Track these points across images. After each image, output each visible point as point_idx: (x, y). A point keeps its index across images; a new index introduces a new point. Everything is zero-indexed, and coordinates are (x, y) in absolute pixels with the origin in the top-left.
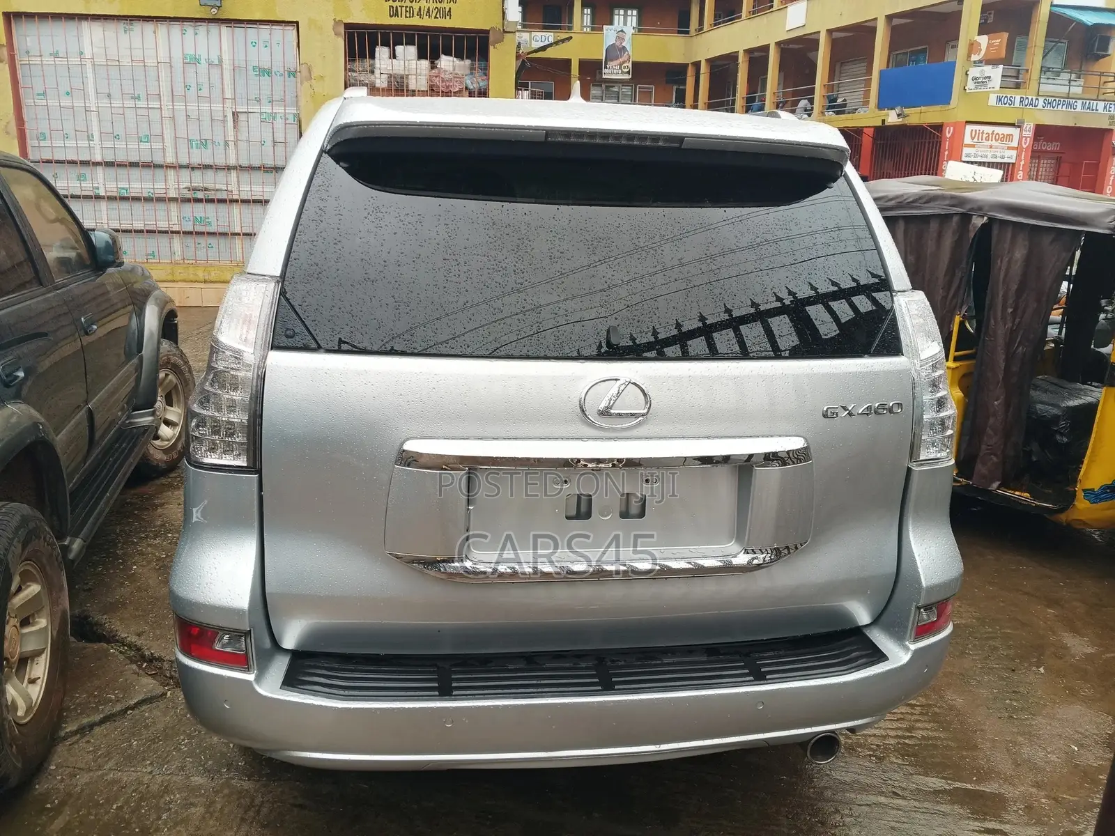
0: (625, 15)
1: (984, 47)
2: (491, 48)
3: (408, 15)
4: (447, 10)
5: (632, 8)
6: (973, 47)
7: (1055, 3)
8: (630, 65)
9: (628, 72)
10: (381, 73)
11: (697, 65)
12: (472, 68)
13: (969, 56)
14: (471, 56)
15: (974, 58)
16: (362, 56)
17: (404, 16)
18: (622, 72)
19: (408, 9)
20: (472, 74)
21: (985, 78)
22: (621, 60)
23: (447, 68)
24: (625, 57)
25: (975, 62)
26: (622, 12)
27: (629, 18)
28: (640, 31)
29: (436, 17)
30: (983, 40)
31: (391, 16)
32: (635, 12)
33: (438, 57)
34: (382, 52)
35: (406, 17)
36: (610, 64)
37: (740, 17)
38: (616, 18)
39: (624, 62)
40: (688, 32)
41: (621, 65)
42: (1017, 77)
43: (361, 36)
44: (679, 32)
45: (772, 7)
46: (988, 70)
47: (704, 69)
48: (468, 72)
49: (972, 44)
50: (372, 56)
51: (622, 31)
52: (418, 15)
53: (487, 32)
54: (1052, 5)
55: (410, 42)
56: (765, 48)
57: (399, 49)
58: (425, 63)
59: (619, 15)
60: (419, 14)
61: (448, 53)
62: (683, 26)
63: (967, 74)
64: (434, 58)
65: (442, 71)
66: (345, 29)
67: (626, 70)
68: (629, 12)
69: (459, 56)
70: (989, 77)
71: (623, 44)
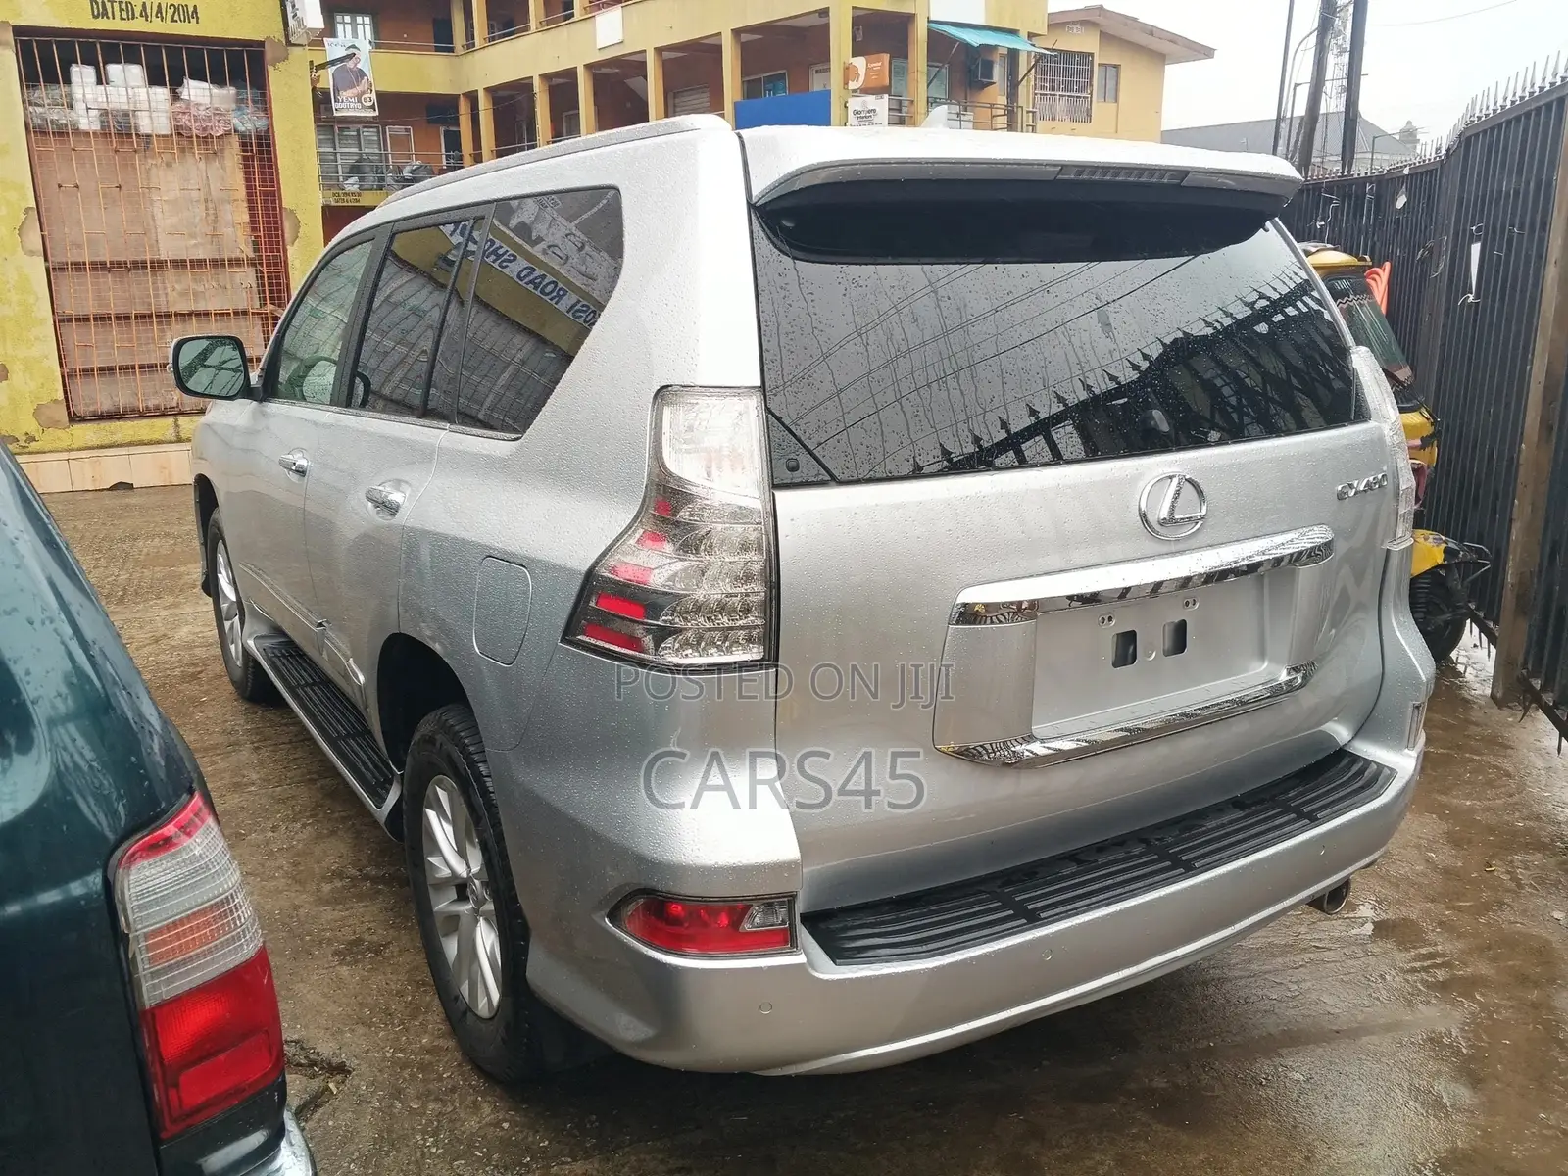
0: (354, 24)
1: (862, 72)
2: (270, 68)
3: (125, 15)
4: (191, 9)
5: (363, 12)
6: (848, 72)
7: (932, 18)
8: (374, 96)
9: (373, 107)
10: (88, 109)
11: (472, 97)
12: (240, 101)
13: (846, 84)
14: (237, 80)
15: (852, 85)
16: (51, 79)
17: (117, 14)
18: (363, 107)
19: (124, 6)
20: (239, 109)
21: (869, 111)
22: (359, 89)
23: (200, 100)
24: (364, 83)
25: (854, 91)
26: (347, 18)
27: (360, 28)
28: (378, 46)
29: (173, 20)
30: (860, 62)
31: (95, 17)
32: (367, 20)
33: (181, 84)
34: (82, 75)
35: (122, 18)
36: (344, 95)
37: (527, 29)
38: (340, 27)
39: (363, 93)
40: (451, 50)
41: (359, 97)
42: (900, 110)
43: (45, 48)
44: (437, 49)
45: (572, 15)
46: (871, 101)
47: (484, 104)
48: (234, 106)
49: (847, 68)
50: (67, 81)
51: (353, 47)
52: (141, 16)
53: (261, 44)
54: (929, 21)
55: (132, 58)
56: (571, 73)
57: (114, 70)
58: (162, 93)
59: (344, 23)
60: (144, 13)
61: (198, 76)
62: (443, 40)
63: (846, 107)
64: (176, 83)
65: (192, 104)
66: (14, 36)
67: (371, 104)
68: (359, 19)
69: (218, 81)
70: (874, 110)
71: (359, 66)
